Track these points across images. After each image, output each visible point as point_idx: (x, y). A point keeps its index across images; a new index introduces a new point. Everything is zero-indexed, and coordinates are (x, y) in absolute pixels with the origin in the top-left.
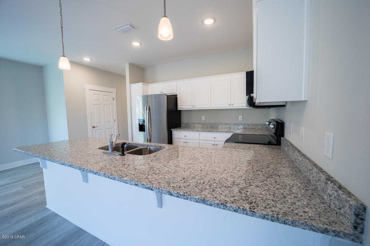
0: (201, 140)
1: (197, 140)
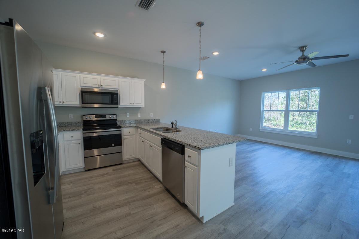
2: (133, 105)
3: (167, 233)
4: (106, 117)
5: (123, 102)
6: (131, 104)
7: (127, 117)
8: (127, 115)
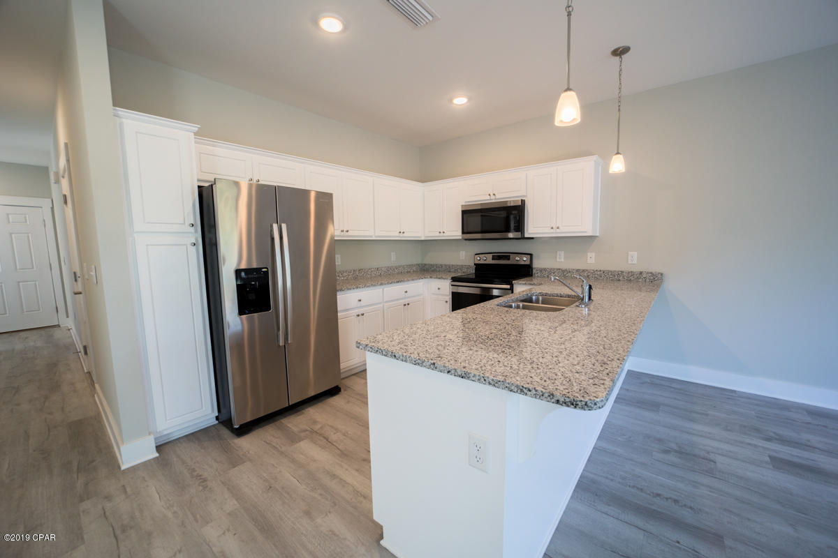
0: (386, 302)
1: (380, 303)
2: (558, 230)
3: (344, 486)
4: (509, 259)
5: (534, 226)
6: (552, 228)
7: (558, 260)
8: (558, 257)
